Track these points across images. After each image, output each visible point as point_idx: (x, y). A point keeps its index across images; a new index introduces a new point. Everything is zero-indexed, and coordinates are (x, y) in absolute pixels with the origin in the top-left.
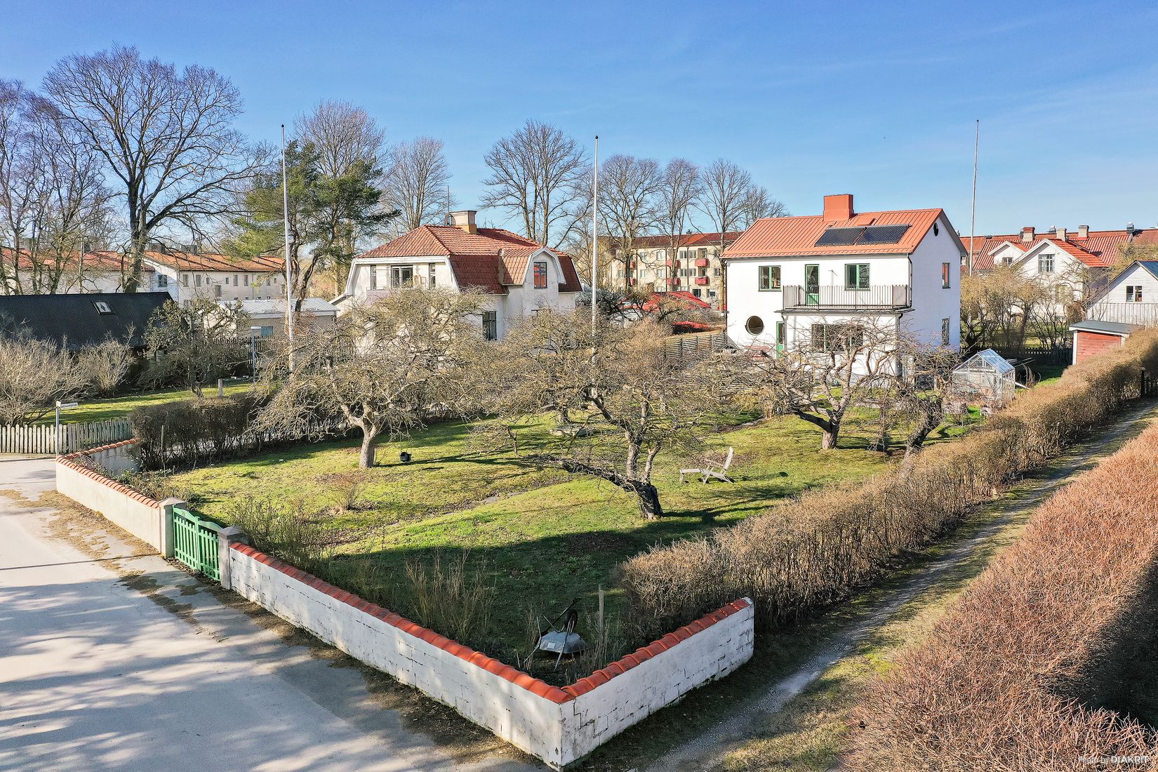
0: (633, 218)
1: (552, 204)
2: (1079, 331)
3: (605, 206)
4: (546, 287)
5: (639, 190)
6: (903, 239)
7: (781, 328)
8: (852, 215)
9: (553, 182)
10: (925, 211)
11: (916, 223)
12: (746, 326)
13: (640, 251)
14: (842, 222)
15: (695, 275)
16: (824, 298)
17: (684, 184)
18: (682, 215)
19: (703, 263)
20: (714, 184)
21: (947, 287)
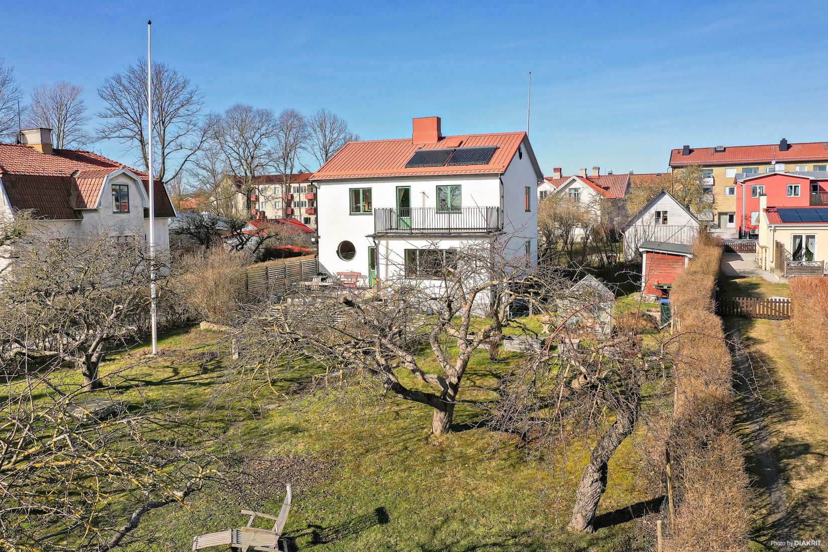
0: (252, 158)
1: (168, 138)
2: (647, 252)
3: (229, 148)
4: (128, 212)
5: (258, 135)
6: (493, 160)
7: (373, 254)
8: (440, 138)
9: (168, 118)
10: (510, 135)
11: (503, 145)
12: (337, 252)
13: (261, 187)
14: (431, 145)
15: (305, 206)
16: (417, 221)
17: (294, 130)
18: (293, 156)
19: (311, 196)
20: (318, 129)
21: (528, 210)
